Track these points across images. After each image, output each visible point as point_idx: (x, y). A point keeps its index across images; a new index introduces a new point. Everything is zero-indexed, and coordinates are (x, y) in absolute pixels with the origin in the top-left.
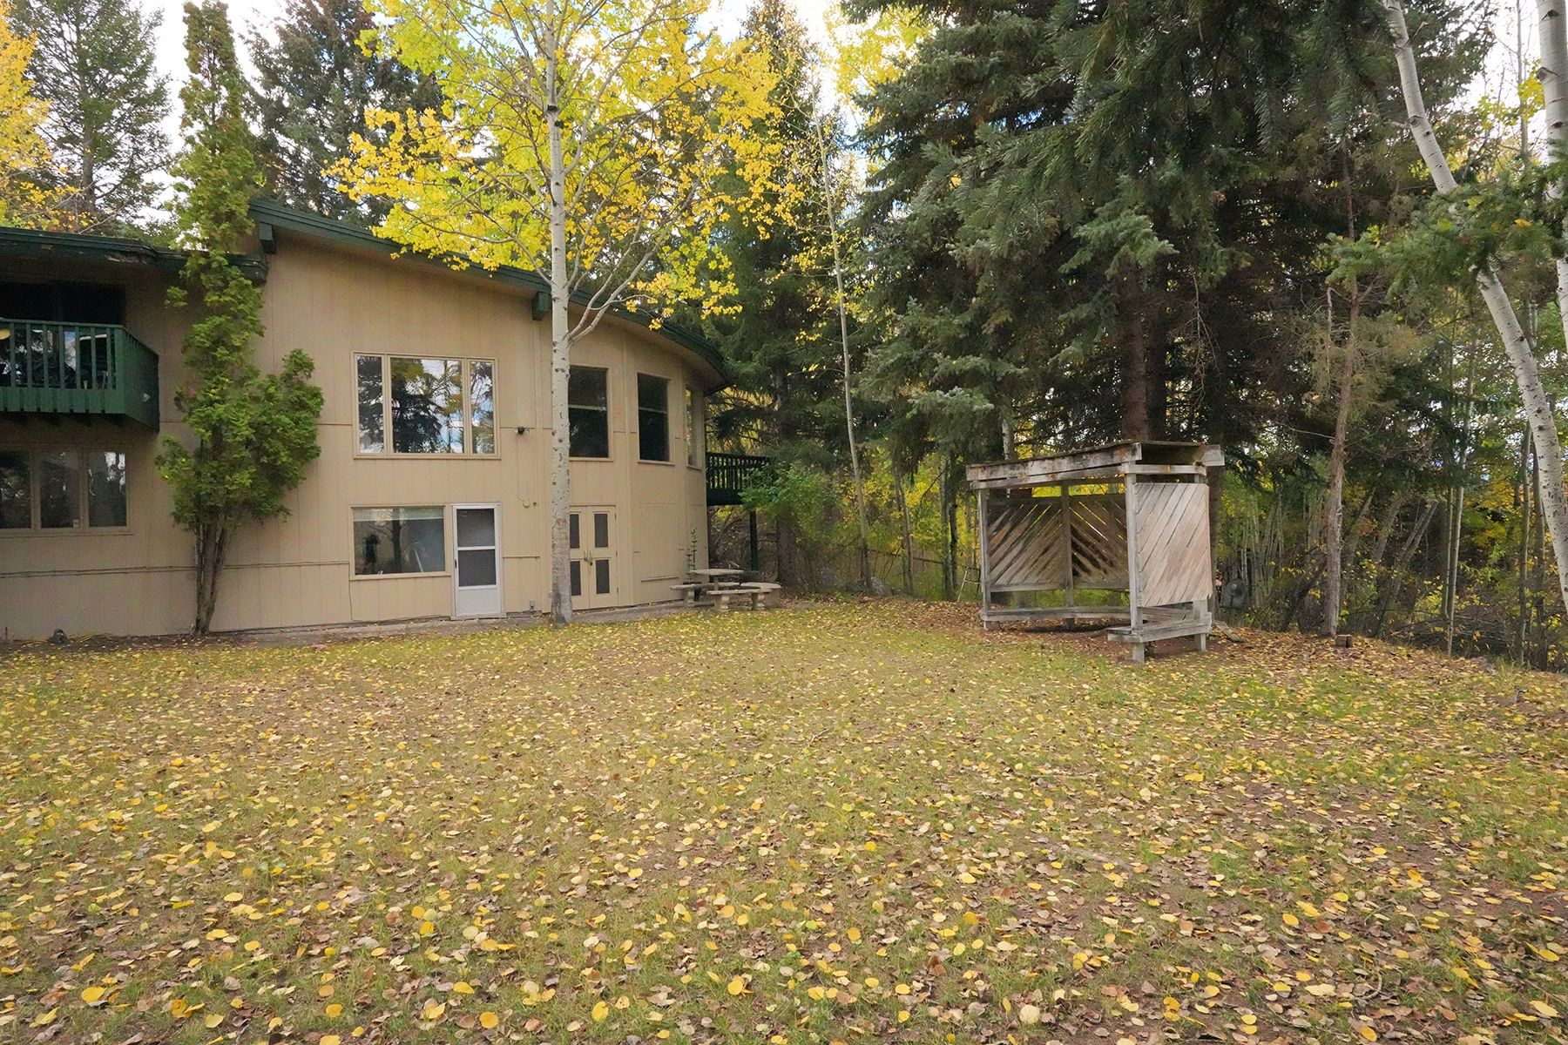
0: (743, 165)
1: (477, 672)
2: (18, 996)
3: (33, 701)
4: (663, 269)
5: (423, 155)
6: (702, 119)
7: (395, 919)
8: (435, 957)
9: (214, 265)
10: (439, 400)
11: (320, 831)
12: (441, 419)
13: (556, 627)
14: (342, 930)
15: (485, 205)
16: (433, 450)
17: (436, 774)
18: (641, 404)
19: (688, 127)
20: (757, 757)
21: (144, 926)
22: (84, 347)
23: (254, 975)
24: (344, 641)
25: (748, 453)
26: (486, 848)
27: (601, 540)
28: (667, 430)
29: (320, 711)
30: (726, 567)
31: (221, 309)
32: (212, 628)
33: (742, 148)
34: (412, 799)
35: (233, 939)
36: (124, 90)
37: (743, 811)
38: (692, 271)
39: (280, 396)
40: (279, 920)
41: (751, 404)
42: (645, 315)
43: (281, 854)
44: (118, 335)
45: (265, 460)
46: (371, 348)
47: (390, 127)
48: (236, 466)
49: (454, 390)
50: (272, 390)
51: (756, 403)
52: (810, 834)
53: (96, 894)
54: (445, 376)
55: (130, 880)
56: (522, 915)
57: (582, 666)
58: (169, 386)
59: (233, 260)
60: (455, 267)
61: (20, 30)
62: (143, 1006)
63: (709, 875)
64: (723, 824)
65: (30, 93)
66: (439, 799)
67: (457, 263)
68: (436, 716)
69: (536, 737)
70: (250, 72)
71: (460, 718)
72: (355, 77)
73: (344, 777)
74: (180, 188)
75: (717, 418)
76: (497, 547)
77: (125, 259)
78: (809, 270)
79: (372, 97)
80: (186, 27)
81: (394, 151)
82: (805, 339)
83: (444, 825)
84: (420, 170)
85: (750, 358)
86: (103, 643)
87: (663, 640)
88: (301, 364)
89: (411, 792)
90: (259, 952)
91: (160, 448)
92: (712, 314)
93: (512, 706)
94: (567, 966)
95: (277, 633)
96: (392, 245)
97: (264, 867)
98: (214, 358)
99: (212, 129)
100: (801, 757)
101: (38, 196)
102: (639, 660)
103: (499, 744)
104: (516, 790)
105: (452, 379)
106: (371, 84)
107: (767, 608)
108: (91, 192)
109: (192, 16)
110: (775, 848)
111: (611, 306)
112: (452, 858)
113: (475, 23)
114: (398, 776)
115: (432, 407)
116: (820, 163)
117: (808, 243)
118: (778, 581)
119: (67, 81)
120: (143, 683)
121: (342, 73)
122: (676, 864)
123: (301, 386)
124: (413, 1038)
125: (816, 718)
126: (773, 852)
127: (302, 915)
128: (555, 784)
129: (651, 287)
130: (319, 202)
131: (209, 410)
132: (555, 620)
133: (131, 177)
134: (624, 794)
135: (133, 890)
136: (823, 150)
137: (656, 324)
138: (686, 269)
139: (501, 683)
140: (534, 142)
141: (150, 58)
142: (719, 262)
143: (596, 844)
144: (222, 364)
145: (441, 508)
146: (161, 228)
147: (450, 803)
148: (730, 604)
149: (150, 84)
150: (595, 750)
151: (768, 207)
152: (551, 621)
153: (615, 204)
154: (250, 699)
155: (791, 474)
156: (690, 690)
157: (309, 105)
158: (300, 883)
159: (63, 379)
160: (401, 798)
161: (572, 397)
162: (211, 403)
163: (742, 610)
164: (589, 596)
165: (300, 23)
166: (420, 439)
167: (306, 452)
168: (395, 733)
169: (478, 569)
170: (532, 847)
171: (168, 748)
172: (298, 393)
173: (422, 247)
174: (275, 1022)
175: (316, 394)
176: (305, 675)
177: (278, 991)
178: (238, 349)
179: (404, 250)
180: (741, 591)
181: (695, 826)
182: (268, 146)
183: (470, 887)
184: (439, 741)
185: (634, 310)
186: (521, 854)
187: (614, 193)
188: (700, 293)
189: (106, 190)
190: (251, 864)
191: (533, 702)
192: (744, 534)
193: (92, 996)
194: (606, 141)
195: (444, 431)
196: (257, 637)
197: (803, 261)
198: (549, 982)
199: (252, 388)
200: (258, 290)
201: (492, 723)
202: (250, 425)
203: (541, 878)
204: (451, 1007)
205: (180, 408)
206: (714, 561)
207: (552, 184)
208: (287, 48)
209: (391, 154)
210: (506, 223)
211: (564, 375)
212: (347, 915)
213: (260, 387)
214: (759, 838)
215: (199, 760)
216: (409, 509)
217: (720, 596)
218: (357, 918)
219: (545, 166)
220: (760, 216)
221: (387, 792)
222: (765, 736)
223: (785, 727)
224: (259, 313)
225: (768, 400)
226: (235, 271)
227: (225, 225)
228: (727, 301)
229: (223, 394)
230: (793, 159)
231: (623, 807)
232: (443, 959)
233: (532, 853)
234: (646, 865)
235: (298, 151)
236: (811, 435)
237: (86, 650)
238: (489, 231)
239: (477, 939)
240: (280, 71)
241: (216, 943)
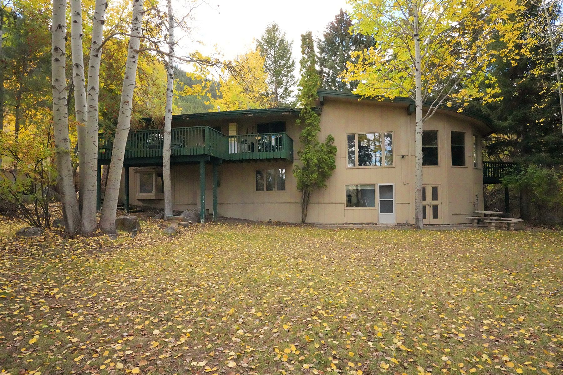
0: (503, 36)
1: (388, 244)
2: (269, 322)
3: (266, 239)
4: (462, 88)
5: (369, 63)
6: (482, 21)
7: (368, 328)
8: (383, 346)
9: (308, 111)
10: (372, 147)
11: (342, 292)
12: (373, 154)
13: (417, 230)
14: (351, 327)
15: (390, 76)
16: (370, 165)
17: (377, 279)
18: (452, 143)
19: (475, 26)
20: (518, 297)
21: (296, 310)
22: (276, 139)
23: (327, 334)
24: (343, 229)
25: (504, 161)
26: (398, 310)
27: (435, 197)
28: (464, 153)
29: (338, 251)
30: (492, 210)
31: (310, 124)
32: (306, 221)
33: (502, 28)
34: (370, 287)
35: (320, 321)
36: (285, 64)
37: (513, 320)
38: (477, 86)
39: (325, 150)
40: (332, 318)
41: (506, 139)
42: (455, 107)
43: (331, 297)
44: (284, 135)
45: (320, 170)
46: (351, 132)
47: (358, 57)
48: (313, 172)
49: (377, 144)
50: (323, 148)
51: (508, 138)
52: (555, 340)
53: (284, 297)
54: (374, 139)
55: (292, 295)
56: (414, 339)
57: (429, 246)
58: (296, 149)
59: (313, 109)
60: (379, 100)
61: (262, 55)
62: (298, 334)
63: (498, 345)
64: (503, 324)
65: (264, 72)
66: (379, 288)
67: (380, 99)
68: (375, 258)
69: (413, 271)
70: (317, 50)
71: (384, 260)
72: (346, 44)
73: (347, 275)
74: (299, 90)
75: (488, 147)
76: (393, 199)
77: (286, 113)
78: (540, 76)
79: (351, 48)
80: (301, 42)
81: (360, 65)
82: (537, 107)
83: (382, 298)
84: (368, 69)
85: (506, 119)
86: (280, 224)
87: (464, 240)
88: (331, 139)
89: (370, 284)
90: (328, 327)
91: (294, 167)
92: (488, 102)
93: (402, 258)
94: (435, 366)
95: (323, 225)
96: (359, 96)
97: (327, 300)
98: (308, 139)
99: (307, 70)
100: (544, 302)
101: (265, 99)
102: (453, 247)
103: (399, 272)
104: (407, 291)
105: (377, 140)
106: (351, 44)
107: (516, 230)
108: (277, 96)
109: (303, 38)
110: (534, 342)
111: (440, 106)
112: (386, 311)
113: (387, 12)
114: (364, 278)
115: (370, 150)
116: (546, 24)
117: (539, 63)
118: (520, 218)
119: (272, 66)
120: (290, 237)
121: (342, 43)
122: (481, 336)
123: (331, 146)
124: (378, 373)
125: (551, 284)
126: (533, 343)
127: (339, 319)
128: (423, 291)
129: (459, 95)
130: (335, 86)
131: (306, 155)
132: (416, 228)
133: (286, 90)
134: (453, 301)
135: (293, 299)
136: (548, 19)
137: (460, 110)
138: (474, 85)
139: (398, 249)
140: (409, 49)
141: (291, 54)
142: (491, 80)
143: (442, 319)
144: (310, 141)
145: (374, 185)
146: (293, 103)
147: (383, 291)
148: (495, 227)
149: (291, 61)
150: (438, 281)
151: (517, 51)
152: (415, 228)
153: (441, 65)
154: (318, 245)
155: (529, 170)
156: (479, 262)
157: (333, 56)
158: (337, 307)
159: (272, 149)
160: (366, 285)
161: (424, 142)
162: (306, 153)
163: (502, 230)
164: (430, 219)
165: (330, 31)
166: (366, 162)
167: (332, 167)
168: (362, 263)
169: (387, 207)
170: (416, 314)
171: (298, 257)
172: (330, 148)
173: (368, 95)
174: (334, 352)
175: (335, 148)
176: (333, 239)
177: (334, 342)
178: (314, 136)
179: (362, 97)
180: (502, 222)
181: (488, 322)
182: (321, 72)
183: (393, 323)
184: (377, 267)
185: (450, 106)
186: (412, 316)
187: (442, 61)
188: (482, 94)
189: (280, 95)
190: (323, 298)
191: (411, 258)
192: (502, 196)
193: (286, 327)
194: (437, 42)
195: (374, 158)
196: (318, 225)
197: (536, 72)
198: (428, 370)
199: (317, 148)
200: (319, 117)
201: (396, 264)
202: (317, 159)
203: (420, 327)
204: (391, 367)
205: (299, 155)
206: (486, 208)
207: (416, 63)
208: (326, 40)
209: (359, 66)
210: (398, 81)
211: (420, 134)
212: (352, 322)
213: (320, 147)
214: (524, 335)
215: (306, 262)
216: (361, 185)
217: (491, 223)
218: (356, 324)
219: (413, 57)
220: (512, 56)
221: (361, 283)
222: (522, 288)
223: (533, 286)
224: (319, 124)
225: (515, 137)
226: (313, 112)
227: (311, 99)
228: (495, 96)
229: (309, 150)
230: (531, 26)
231: (453, 306)
232: (386, 348)
233: (416, 316)
234: (467, 333)
235: (329, 72)
236: (540, 151)
237: (276, 225)
238: (391, 85)
239: (398, 344)
240: (324, 48)
241: (315, 321)
